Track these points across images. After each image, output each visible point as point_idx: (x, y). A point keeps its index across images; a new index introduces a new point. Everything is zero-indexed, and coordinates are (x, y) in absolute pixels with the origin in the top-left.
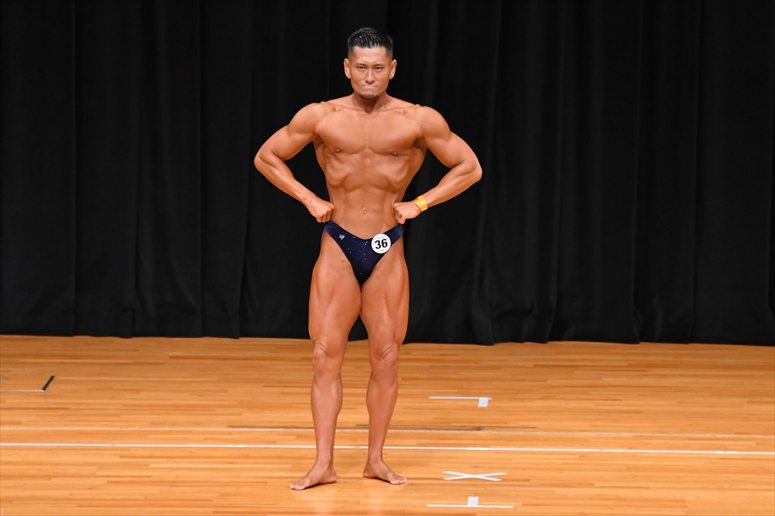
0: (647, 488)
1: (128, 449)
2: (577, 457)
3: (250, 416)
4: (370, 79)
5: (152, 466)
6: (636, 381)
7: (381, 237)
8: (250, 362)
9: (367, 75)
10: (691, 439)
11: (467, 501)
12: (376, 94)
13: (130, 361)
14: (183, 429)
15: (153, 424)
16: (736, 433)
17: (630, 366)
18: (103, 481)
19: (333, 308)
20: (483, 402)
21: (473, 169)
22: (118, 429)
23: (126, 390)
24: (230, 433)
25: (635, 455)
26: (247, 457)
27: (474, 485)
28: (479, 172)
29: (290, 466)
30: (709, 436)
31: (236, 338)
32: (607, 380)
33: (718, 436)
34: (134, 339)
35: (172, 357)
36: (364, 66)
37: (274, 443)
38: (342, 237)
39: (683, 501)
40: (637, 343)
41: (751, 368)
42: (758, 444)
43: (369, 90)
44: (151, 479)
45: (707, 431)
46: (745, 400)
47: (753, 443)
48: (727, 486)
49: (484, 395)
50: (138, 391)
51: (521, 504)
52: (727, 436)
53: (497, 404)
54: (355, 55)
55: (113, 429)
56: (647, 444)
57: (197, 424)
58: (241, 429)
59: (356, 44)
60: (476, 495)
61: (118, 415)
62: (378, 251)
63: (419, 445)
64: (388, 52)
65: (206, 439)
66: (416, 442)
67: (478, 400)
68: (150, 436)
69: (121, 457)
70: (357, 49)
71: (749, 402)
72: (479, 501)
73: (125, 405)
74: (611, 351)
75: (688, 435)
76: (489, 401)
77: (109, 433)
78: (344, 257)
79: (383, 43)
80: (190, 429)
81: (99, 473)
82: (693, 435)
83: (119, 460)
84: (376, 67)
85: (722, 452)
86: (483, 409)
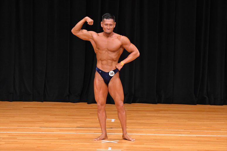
0: (159, 145)
1: (11, 134)
2: (139, 136)
3: (46, 124)
4: (108, 28)
5: (18, 138)
6: (156, 115)
7: (112, 72)
8: (46, 109)
9: (108, 27)
10: (171, 131)
11: (108, 148)
12: (110, 32)
13: (12, 108)
14: (27, 128)
15: (18, 126)
16: (184, 130)
17: (155, 110)
18: (4, 143)
19: (101, 92)
20: (113, 120)
21: (137, 53)
22: (8, 128)
23: (10, 117)
24: (40, 129)
25: (156, 136)
26: (45, 136)
27: (110, 144)
28: (139, 54)
29: (57, 138)
30: (177, 130)
31: (43, 102)
32: (148, 114)
33: (179, 130)
34: (13, 102)
35: (24, 107)
36: (107, 25)
37: (53, 132)
38: (100, 72)
39: (169, 149)
40: (157, 104)
41: (188, 111)
42: (191, 133)
43: (108, 31)
44: (18, 142)
45: (176, 129)
46: (187, 120)
47: (189, 132)
48: (181, 144)
49: (113, 118)
50: (14, 117)
51: (123, 149)
52: (182, 130)
53: (116, 121)
54: (104, 21)
55: (7, 128)
56: (159, 132)
57: (31, 126)
58: (44, 128)
59: (105, 18)
60: (110, 147)
61: (8, 124)
62: (111, 76)
63: (94, 133)
64: (114, 21)
65: (33, 131)
66: (94, 132)
67: (111, 120)
68: (18, 130)
69: (9, 136)
70: (105, 19)
71: (188, 121)
72: (112, 149)
73: (10, 121)
74: (150, 106)
75: (171, 130)
76: (115, 120)
77: (6, 129)
78: (101, 77)
79: (112, 18)
80: (29, 128)
81: (2, 140)
82: (172, 130)
83: (8, 137)
84: (110, 25)
85: (180, 135)
86: (113, 122)
